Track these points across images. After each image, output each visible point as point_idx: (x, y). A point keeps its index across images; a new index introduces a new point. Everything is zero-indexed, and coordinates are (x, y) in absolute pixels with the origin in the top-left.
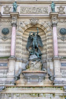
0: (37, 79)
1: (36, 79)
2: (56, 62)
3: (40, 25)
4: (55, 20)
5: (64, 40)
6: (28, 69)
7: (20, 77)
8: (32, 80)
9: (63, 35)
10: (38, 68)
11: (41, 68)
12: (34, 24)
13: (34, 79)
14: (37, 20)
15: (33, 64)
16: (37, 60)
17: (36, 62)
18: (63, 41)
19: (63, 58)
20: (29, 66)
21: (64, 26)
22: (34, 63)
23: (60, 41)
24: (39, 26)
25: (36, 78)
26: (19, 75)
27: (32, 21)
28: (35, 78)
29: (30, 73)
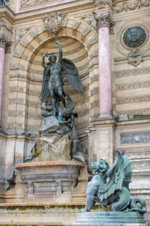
0: (53, 184)
1: (49, 184)
2: (101, 132)
3: (71, 31)
4: (102, 6)
5: (135, 62)
6: (37, 159)
7: (16, 182)
8: (40, 189)
9: (134, 46)
10: (60, 155)
11: (69, 152)
12: (54, 30)
13: (45, 184)
14: (59, 18)
15: (47, 142)
16: (58, 132)
17: (54, 137)
18: (132, 67)
19: (131, 117)
20: (39, 149)
21: (137, 19)
22: (50, 140)
23: (125, 67)
24: (69, 33)
25: (50, 182)
26: (14, 176)
27: (46, 22)
28: (46, 182)
29: (31, 170)
